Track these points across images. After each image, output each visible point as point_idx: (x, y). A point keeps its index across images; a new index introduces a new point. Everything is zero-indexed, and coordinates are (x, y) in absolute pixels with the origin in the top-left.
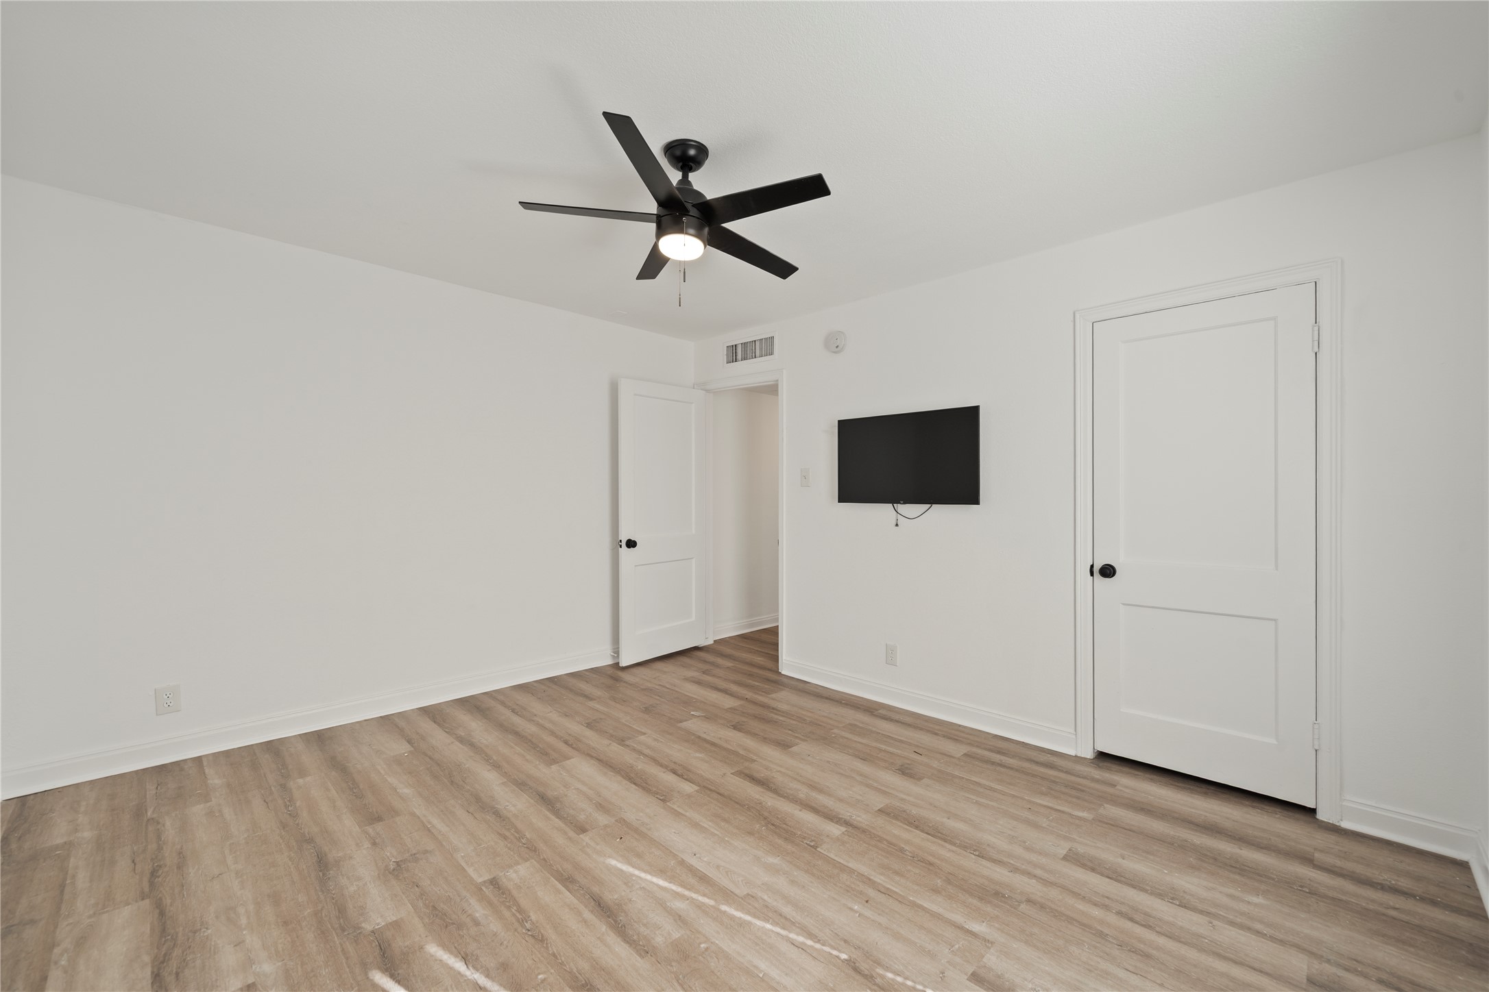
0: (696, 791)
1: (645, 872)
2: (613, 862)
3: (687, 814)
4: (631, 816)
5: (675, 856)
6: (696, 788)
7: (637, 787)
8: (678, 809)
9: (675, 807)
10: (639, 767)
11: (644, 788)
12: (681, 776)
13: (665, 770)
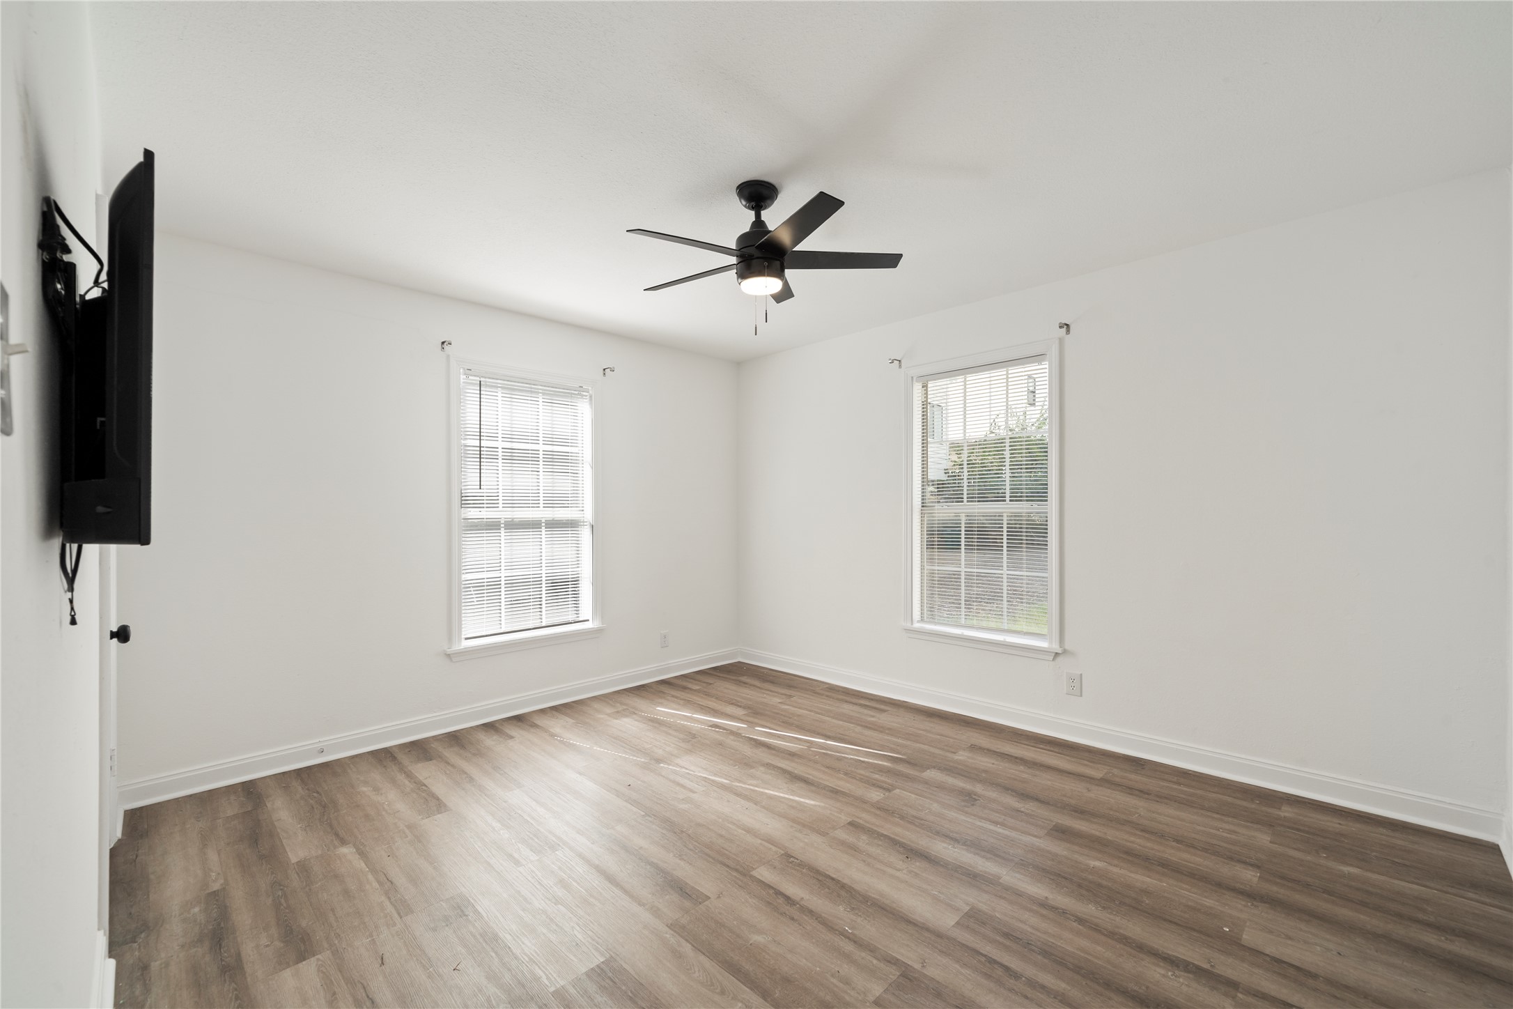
0: (754, 869)
1: (784, 798)
2: (812, 802)
3: (759, 841)
4: (816, 839)
5: (764, 807)
6: (754, 873)
7: (827, 873)
8: (771, 846)
9: (774, 848)
10: (841, 908)
11: (818, 872)
12: (779, 893)
13: (802, 903)
